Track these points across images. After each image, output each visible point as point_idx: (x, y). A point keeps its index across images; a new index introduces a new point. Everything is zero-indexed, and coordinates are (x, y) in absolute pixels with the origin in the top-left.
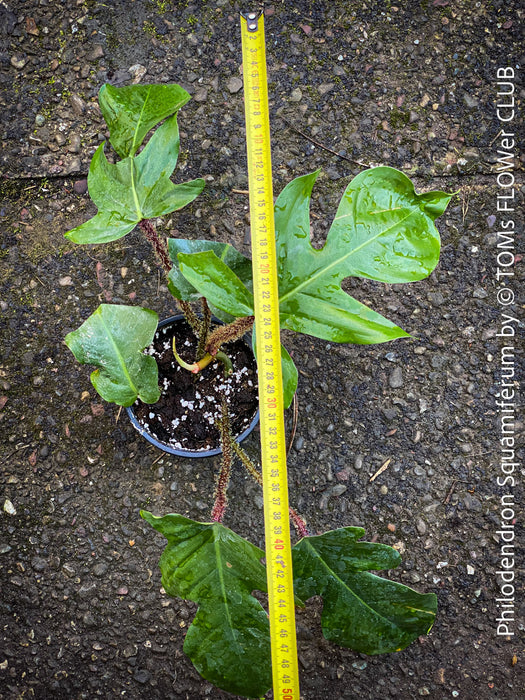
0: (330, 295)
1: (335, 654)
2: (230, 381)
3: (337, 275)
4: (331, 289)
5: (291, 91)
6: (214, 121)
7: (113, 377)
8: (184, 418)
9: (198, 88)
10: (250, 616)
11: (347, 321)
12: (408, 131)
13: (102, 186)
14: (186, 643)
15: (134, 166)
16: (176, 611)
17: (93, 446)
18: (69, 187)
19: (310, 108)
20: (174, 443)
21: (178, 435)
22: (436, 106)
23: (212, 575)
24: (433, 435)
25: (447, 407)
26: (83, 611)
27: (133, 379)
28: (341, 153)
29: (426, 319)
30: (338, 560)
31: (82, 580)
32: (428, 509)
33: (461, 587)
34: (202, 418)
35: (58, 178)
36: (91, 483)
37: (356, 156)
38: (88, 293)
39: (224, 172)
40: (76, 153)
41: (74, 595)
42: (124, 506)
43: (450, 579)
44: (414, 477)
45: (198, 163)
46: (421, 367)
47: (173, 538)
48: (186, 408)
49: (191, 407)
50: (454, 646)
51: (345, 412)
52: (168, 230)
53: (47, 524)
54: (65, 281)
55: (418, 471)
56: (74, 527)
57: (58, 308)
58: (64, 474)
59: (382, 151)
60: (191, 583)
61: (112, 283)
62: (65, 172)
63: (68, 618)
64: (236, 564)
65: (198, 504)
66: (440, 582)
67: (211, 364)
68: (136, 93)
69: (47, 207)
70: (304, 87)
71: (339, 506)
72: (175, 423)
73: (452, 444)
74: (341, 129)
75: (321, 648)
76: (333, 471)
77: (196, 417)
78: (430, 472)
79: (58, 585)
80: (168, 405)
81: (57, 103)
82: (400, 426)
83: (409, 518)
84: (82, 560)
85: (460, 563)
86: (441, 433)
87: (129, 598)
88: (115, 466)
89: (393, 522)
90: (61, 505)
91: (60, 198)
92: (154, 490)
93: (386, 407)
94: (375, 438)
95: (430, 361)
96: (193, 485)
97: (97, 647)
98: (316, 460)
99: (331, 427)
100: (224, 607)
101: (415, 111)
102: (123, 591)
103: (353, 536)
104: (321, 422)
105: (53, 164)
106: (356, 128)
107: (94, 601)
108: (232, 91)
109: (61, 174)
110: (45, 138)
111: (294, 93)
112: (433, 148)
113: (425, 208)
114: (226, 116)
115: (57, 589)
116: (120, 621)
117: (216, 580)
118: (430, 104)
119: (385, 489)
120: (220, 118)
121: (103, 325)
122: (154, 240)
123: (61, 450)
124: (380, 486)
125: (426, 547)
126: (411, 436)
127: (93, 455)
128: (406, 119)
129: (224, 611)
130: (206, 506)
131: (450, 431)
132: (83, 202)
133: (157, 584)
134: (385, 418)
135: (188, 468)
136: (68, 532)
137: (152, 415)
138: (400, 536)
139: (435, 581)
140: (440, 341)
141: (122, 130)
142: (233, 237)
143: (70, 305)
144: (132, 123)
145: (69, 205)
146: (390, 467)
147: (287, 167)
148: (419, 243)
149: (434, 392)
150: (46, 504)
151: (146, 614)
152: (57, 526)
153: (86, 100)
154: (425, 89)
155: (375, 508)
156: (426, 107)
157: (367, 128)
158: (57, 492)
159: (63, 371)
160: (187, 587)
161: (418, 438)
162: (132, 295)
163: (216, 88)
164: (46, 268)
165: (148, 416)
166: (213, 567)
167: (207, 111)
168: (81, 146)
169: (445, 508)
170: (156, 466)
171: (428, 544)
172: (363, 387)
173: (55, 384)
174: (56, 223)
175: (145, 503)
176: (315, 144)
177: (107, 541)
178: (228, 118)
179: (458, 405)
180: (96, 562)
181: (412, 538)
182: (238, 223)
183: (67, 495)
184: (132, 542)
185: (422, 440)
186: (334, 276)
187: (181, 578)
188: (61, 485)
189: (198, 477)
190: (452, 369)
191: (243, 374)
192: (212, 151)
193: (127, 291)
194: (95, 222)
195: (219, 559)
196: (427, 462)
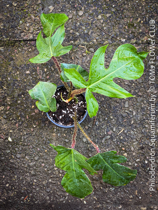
0: (109, 83)
1: (105, 185)
2: (77, 105)
3: (112, 77)
4: (110, 81)
5: (98, 16)
6: (74, 24)
7: (42, 104)
8: (63, 116)
9: (70, 14)
10: (81, 176)
11: (114, 91)
12: (133, 29)
13: (40, 45)
14: (62, 182)
15: (51, 40)
16: (59, 171)
17: (35, 122)
18: (30, 43)
19: (104, 21)
20: (60, 123)
21: (61, 121)
22: (142, 22)
23: (70, 163)
24: (137, 122)
25: (141, 114)
26: (31, 170)
27: (48, 104)
28: (113, 35)
29: (136, 87)
30: (108, 160)
31: (31, 161)
32: (134, 144)
33: (143, 167)
34: (69, 116)
35: (26, 40)
36: (34, 133)
37: (117, 36)
38: (34, 76)
39: (77, 40)
40: (32, 33)
41: (29, 165)
42: (44, 140)
43: (140, 164)
44: (131, 134)
45: (69, 37)
46: (134, 101)
47: (59, 152)
48: (64, 113)
49: (65, 112)
50: (140, 184)
51: (111, 114)
52: (59, 58)
53: (21, 144)
54: (28, 72)
55: (132, 132)
56: (29, 146)
57: (25, 80)
58: (26, 130)
59: (125, 35)
60: (64, 165)
61: (42, 73)
62: (28, 39)
63: (27, 172)
64: (78, 161)
65: (66, 140)
66: (137, 165)
67: (72, 100)
68: (52, 16)
69: (23, 49)
70: (102, 15)
71: (108, 142)
72: (61, 117)
73: (142, 125)
74: (113, 28)
75: (101, 183)
76: (107, 132)
77: (67, 116)
78: (136, 133)
79: (24, 163)
80: (59, 112)
81: (26, 17)
82: (127, 119)
83: (129, 146)
84: (31, 155)
85: (143, 160)
86: (139, 121)
87: (45, 167)
88: (41, 128)
89: (124, 147)
90: (25, 139)
91: (27, 47)
92: (53, 135)
93: (123, 113)
94: (120, 122)
95: (137, 100)
96: (65, 134)
97: (35, 181)
98: (102, 128)
99: (106, 119)
100: (74, 173)
101: (136, 23)
102: (43, 165)
103: (113, 153)
104: (103, 117)
105: (25, 36)
106: (117, 28)
107: (35, 167)
108: (80, 15)
109: (27, 39)
110: (23, 28)
111: (99, 16)
112: (141, 35)
113: (140, 57)
114: (78, 23)
115: (24, 164)
116: (42, 174)
117: (72, 165)
118: (140, 21)
119: (122, 137)
120: (76, 23)
121: (40, 88)
122: (56, 63)
123: (25, 123)
124: (120, 136)
125: (133, 155)
126: (130, 122)
127: (35, 125)
128: (133, 25)
129: (74, 174)
130: (68, 141)
131: (142, 121)
132: (34, 48)
133: (53, 163)
134: (123, 116)
135: (63, 129)
136: (27, 147)
137: (53, 115)
138: (126, 151)
139: (136, 165)
140: (140, 94)
141: (47, 28)
142: (79, 60)
143: (29, 79)
144: (50, 26)
145: (29, 49)
146: (124, 131)
147: (96, 39)
148: (137, 67)
149: (138, 109)
150: (21, 139)
151: (50, 172)
152: (24, 145)
153: (35, 17)
154: (139, 16)
155: (118, 143)
156: (139, 22)
157: (121, 28)
158: (24, 135)
159: (26, 99)
160: (63, 166)
161: (132, 123)
162: (48, 77)
163: (75, 14)
164: (22, 68)
165: (52, 115)
166: (71, 161)
167: (72, 21)
168: (33, 31)
169: (139, 143)
170: (54, 129)
171: (134, 154)
172: (116, 107)
173: (24, 103)
174: (25, 54)
175: (50, 139)
176: (105, 33)
177: (39, 150)
178: (78, 24)
179: (145, 113)
180: (35, 156)
181: (129, 152)
182: (80, 56)
183: (27, 136)
184: (46, 151)
185: (133, 123)
186: (111, 77)
187: (61, 164)
188: (25, 133)
189: (66, 132)
190: (143, 102)
191: (81, 103)
192: (73, 33)
193: (46, 76)
194: (38, 57)
195: (73, 159)
196: (135, 130)
